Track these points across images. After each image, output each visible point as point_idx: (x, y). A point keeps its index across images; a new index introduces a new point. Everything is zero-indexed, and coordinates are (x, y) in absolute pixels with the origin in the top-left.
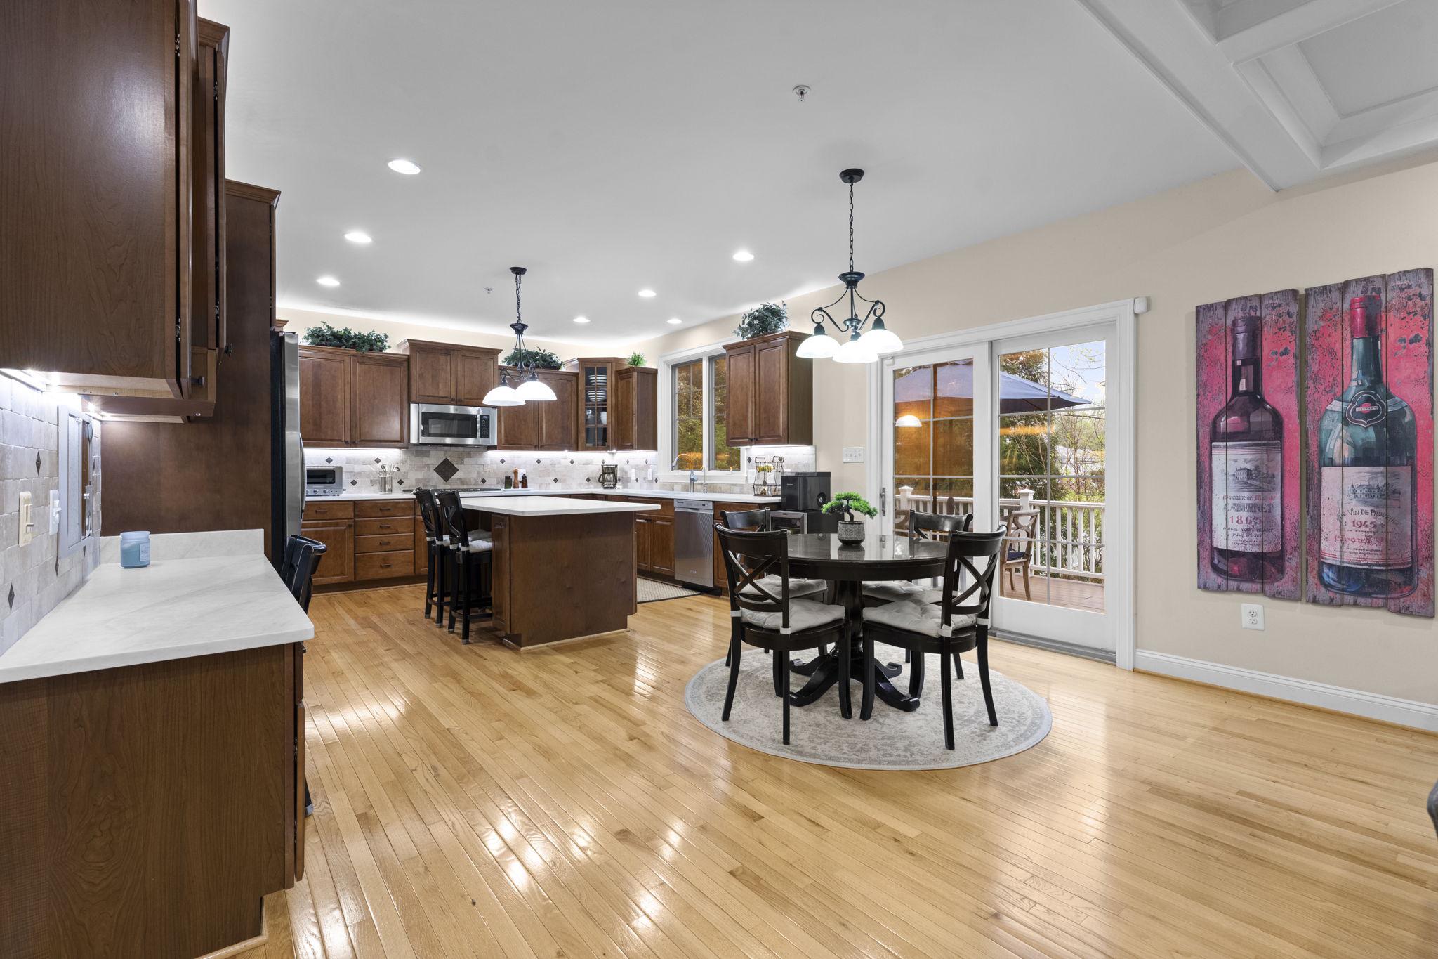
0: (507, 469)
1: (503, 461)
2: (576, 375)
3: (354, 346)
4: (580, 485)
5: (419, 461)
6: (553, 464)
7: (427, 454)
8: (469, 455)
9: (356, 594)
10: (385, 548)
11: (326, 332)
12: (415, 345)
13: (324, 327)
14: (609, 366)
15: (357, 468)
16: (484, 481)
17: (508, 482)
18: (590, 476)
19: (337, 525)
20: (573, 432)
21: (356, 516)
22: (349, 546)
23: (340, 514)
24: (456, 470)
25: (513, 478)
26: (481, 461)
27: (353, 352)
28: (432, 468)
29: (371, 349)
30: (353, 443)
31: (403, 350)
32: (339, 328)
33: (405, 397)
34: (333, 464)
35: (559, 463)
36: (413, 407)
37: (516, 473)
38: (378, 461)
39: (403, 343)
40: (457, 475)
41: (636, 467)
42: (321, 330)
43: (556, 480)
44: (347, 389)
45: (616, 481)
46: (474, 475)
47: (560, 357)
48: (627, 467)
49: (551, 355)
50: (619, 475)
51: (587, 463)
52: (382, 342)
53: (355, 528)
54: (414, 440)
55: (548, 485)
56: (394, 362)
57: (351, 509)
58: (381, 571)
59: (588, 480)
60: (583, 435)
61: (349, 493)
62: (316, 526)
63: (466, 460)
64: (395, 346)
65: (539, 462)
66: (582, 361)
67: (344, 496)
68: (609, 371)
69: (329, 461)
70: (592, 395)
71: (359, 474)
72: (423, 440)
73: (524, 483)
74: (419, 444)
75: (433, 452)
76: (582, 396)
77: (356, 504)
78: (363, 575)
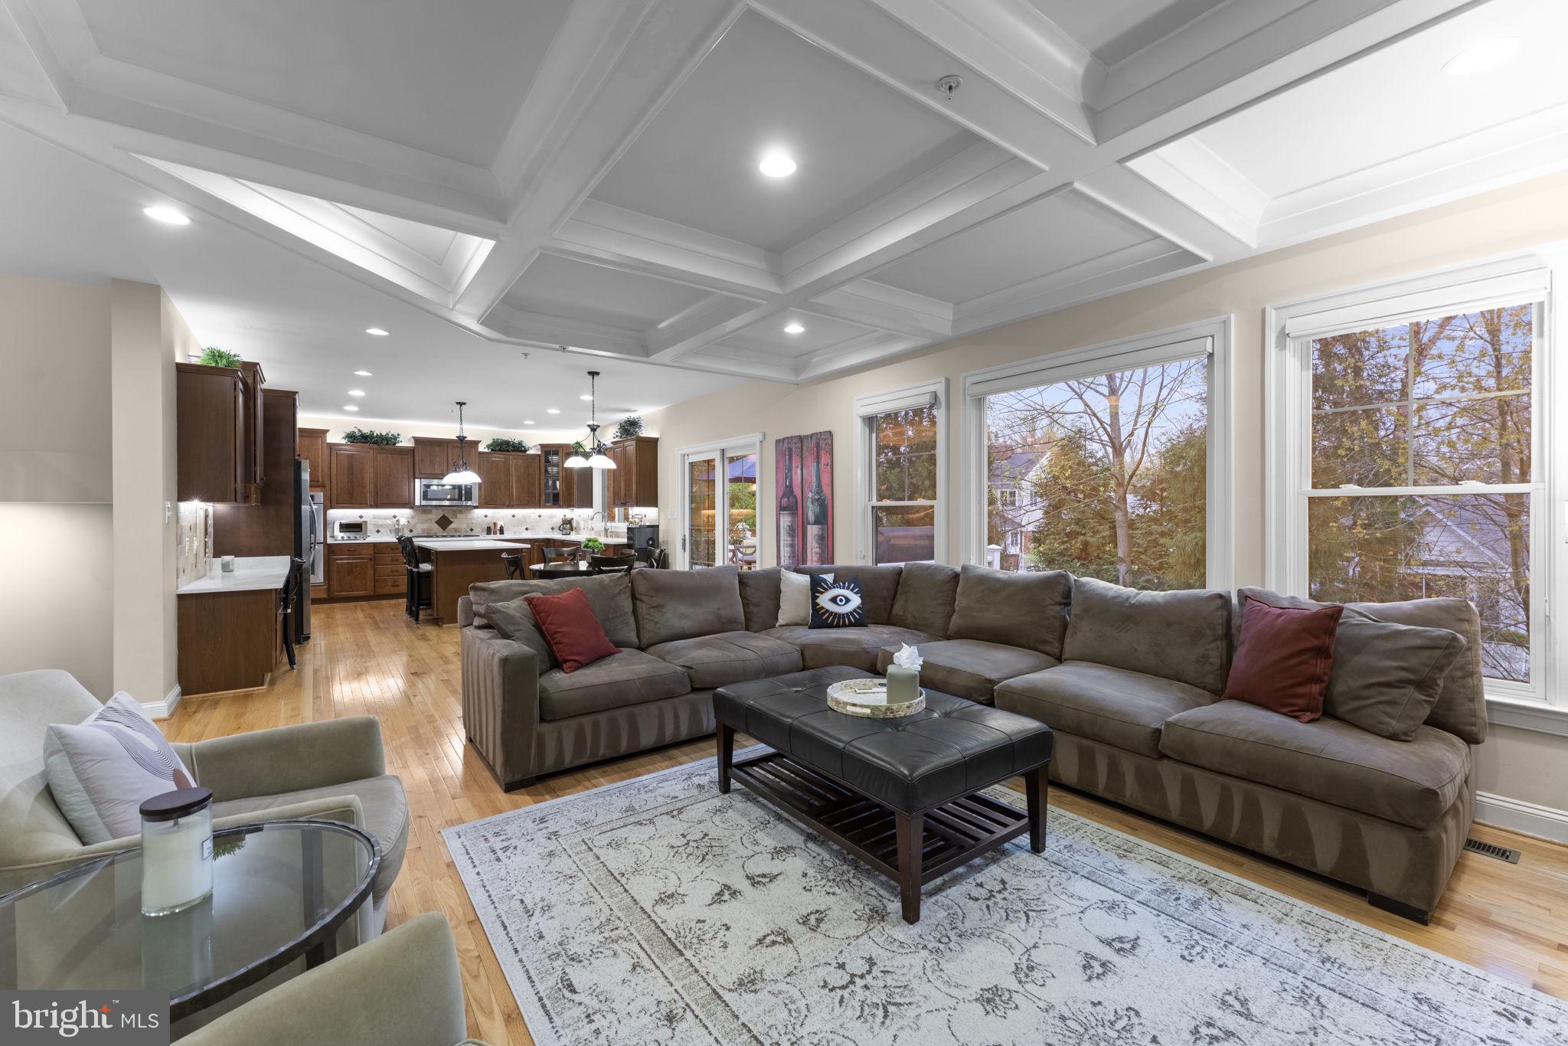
0: (489, 521)
1: (486, 516)
2: (539, 455)
3: (375, 443)
4: (546, 532)
5: (424, 517)
6: (524, 518)
7: (430, 512)
8: (461, 512)
9: (374, 603)
10: (395, 573)
11: (357, 434)
12: (417, 440)
13: (356, 430)
14: (560, 450)
15: (380, 522)
16: (472, 530)
17: (489, 531)
18: (554, 526)
19: (362, 558)
20: (537, 495)
21: (375, 553)
22: (371, 572)
23: (364, 552)
24: (451, 522)
25: (492, 527)
26: (470, 516)
27: (375, 446)
28: (434, 521)
29: (387, 444)
30: (376, 506)
31: (411, 444)
32: (366, 431)
33: (412, 475)
34: (363, 519)
35: (530, 517)
36: (417, 481)
37: (495, 524)
38: (395, 517)
39: (409, 440)
40: (451, 526)
41: (584, 520)
42: (354, 432)
43: (527, 529)
44: (371, 470)
45: (572, 529)
46: (465, 526)
47: (527, 443)
48: (579, 520)
49: (520, 443)
50: (574, 525)
51: (551, 517)
52: (395, 439)
53: (374, 560)
54: (417, 503)
55: (520, 533)
56: (405, 451)
57: (372, 548)
58: (392, 589)
59: (553, 529)
60: (543, 497)
61: (373, 538)
62: (348, 559)
63: (459, 516)
64: (406, 442)
65: (514, 516)
66: (542, 446)
67: (369, 540)
68: (560, 453)
69: (361, 517)
70: (549, 469)
71: (382, 526)
72: (424, 503)
73: (502, 531)
74: (421, 506)
75: (434, 511)
76: (543, 470)
77: (375, 545)
78: (380, 591)
